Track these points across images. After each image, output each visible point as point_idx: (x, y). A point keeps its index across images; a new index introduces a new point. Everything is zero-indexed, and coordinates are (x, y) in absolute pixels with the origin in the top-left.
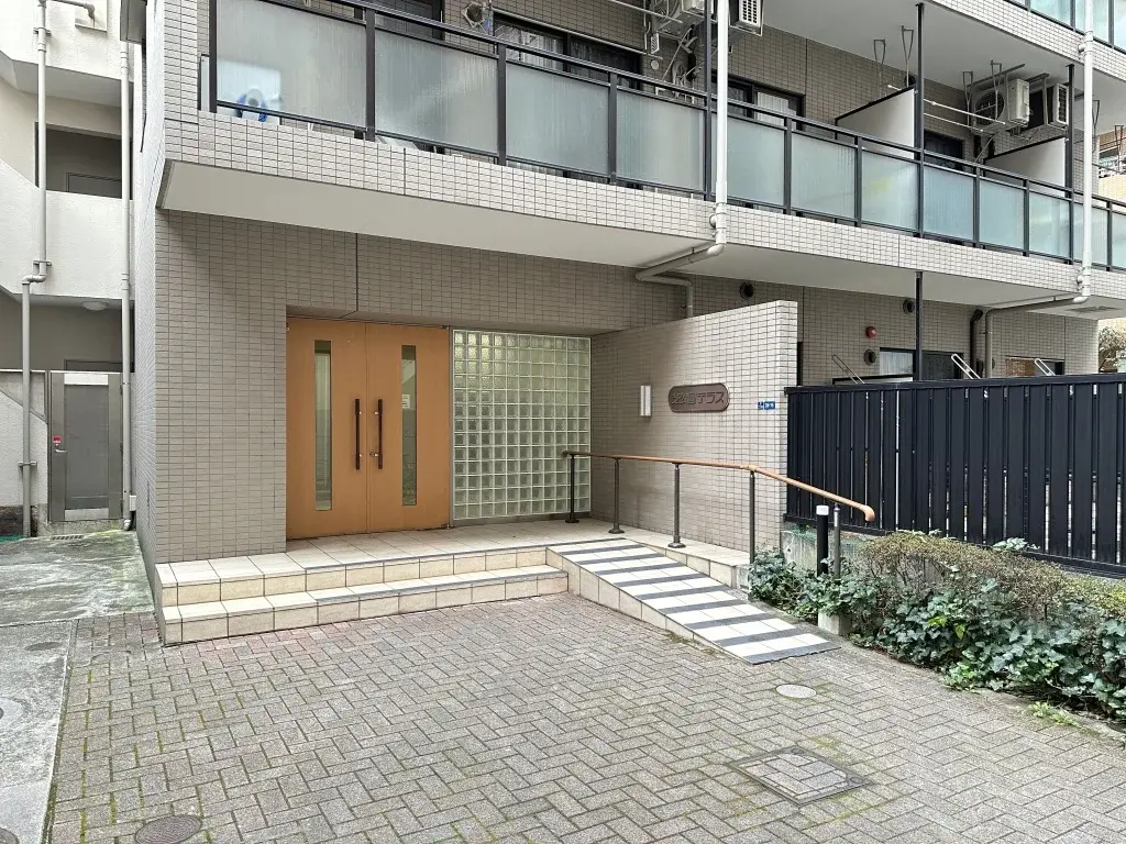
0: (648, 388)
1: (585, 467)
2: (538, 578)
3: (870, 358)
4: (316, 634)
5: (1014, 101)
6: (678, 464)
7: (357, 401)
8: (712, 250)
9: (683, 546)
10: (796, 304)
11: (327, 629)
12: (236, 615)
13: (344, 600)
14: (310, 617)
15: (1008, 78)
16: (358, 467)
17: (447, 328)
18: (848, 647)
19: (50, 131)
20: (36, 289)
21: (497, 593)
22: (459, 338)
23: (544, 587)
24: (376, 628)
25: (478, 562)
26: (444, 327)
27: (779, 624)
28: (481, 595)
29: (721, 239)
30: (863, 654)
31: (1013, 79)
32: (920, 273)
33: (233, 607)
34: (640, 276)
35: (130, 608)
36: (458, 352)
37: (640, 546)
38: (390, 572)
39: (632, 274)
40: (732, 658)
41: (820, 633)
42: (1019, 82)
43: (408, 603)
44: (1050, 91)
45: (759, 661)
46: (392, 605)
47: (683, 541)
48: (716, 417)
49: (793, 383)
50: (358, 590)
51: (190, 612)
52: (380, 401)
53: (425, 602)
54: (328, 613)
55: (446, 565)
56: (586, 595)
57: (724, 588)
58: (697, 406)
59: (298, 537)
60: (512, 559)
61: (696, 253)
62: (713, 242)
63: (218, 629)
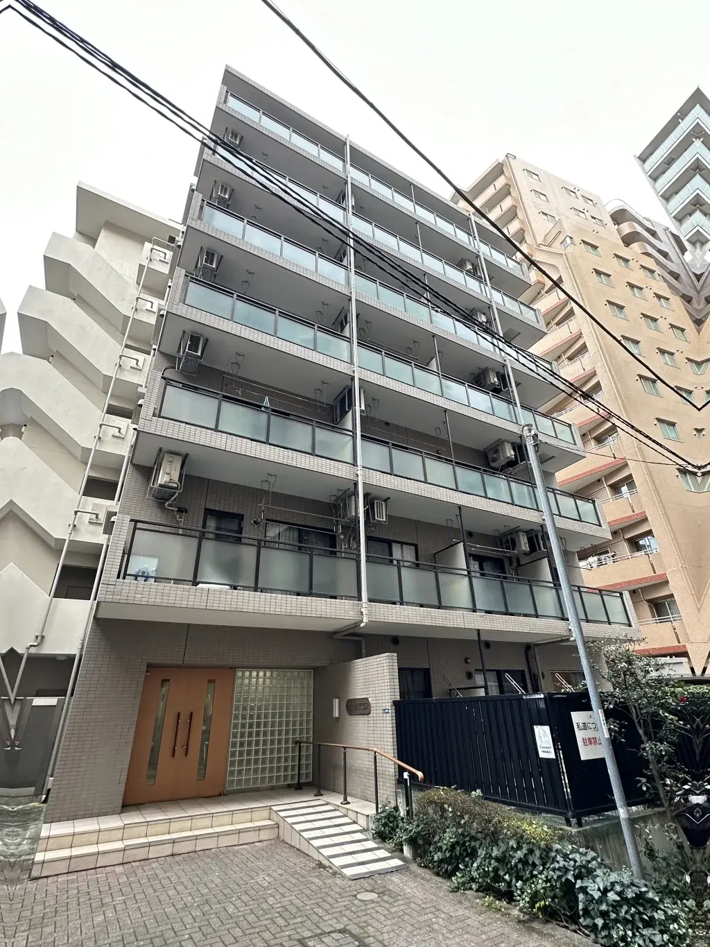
0: (337, 700)
1: (308, 751)
2: (259, 829)
3: (470, 676)
4: (119, 869)
5: (520, 542)
6: (345, 748)
7: (179, 714)
8: (362, 625)
9: (349, 803)
10: (396, 654)
11: (126, 866)
12: (77, 857)
13: (142, 846)
14: (118, 858)
15: (516, 531)
16: (173, 756)
17: (233, 669)
18: (414, 867)
19: (64, 567)
20: (33, 650)
21: (233, 840)
22: (240, 674)
23: (264, 835)
24: (154, 865)
25: (227, 819)
26: (232, 668)
27: (382, 853)
28: (224, 842)
29: (365, 620)
30: (420, 871)
31: (517, 531)
32: (478, 630)
33: (76, 851)
34: (336, 636)
35: (20, 856)
36: (238, 682)
37: (327, 804)
38: (174, 826)
39: (331, 635)
40: (343, 877)
41: (403, 859)
42: (520, 534)
43: (178, 848)
44: (537, 536)
45: (356, 878)
46: (168, 850)
47: (349, 799)
48: (365, 718)
49: (398, 698)
50: (151, 839)
51: (50, 855)
52: (192, 713)
53: (188, 847)
54: (130, 855)
55: (207, 821)
56: (286, 840)
57: (363, 831)
58: (358, 712)
59: (128, 805)
60: (248, 816)
61: (357, 625)
62: (362, 622)
63: (63, 867)
